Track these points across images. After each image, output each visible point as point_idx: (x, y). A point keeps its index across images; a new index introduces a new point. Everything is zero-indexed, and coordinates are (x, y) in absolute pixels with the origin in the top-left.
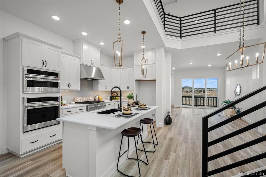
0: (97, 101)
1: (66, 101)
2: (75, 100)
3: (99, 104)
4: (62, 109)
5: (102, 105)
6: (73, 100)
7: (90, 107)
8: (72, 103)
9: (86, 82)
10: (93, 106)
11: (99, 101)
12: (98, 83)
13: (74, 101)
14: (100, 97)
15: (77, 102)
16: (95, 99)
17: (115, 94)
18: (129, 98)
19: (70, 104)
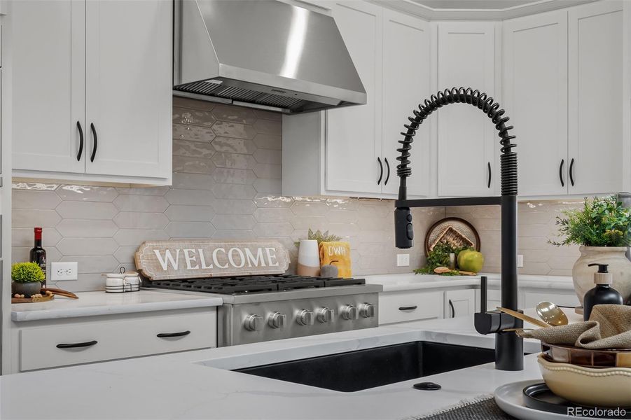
0: (312, 274)
1: (73, 265)
2: (143, 265)
3: (320, 301)
4: (17, 323)
5: (342, 308)
6: (125, 260)
7: (247, 318)
8: (116, 280)
9: (232, 131)
10: (271, 315)
11: (323, 280)
12: (316, 136)
13: (135, 267)
14: (333, 249)
15: (155, 276)
16: (295, 265)
17: (456, 226)
18: (588, 243)
19: (105, 289)
